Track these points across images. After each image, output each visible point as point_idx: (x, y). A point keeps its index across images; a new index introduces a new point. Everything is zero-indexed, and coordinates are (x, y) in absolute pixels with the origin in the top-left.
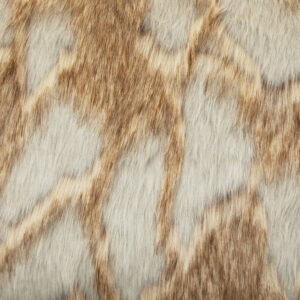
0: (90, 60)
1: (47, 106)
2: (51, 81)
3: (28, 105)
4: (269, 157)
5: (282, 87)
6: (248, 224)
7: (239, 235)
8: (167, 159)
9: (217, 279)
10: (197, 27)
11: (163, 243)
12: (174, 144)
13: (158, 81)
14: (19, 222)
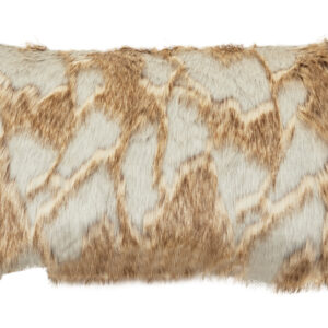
0: (113, 89)
1: (89, 112)
2: (91, 100)
3: (78, 112)
4: (217, 135)
5: (223, 101)
6: (206, 171)
7: (201, 178)
8: (159, 136)
9: (189, 205)
10: (173, 74)
11: (157, 182)
12: (162, 128)
13: (152, 98)
14: (71, 176)
